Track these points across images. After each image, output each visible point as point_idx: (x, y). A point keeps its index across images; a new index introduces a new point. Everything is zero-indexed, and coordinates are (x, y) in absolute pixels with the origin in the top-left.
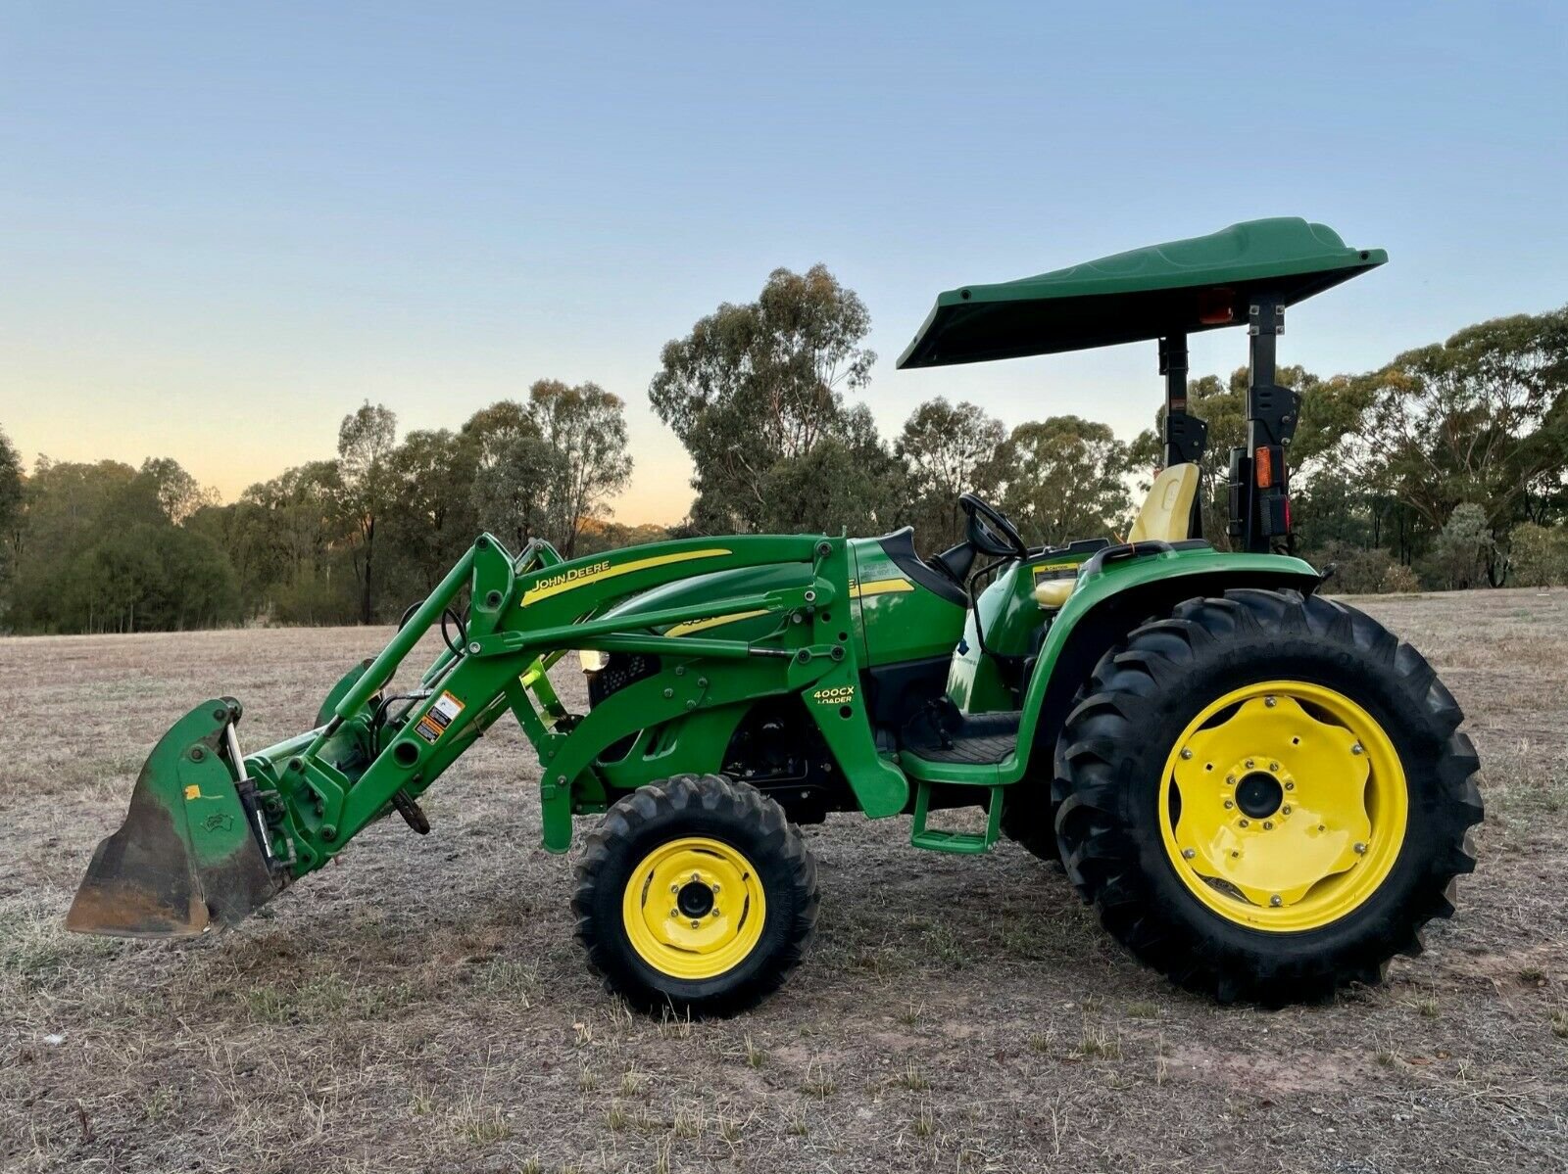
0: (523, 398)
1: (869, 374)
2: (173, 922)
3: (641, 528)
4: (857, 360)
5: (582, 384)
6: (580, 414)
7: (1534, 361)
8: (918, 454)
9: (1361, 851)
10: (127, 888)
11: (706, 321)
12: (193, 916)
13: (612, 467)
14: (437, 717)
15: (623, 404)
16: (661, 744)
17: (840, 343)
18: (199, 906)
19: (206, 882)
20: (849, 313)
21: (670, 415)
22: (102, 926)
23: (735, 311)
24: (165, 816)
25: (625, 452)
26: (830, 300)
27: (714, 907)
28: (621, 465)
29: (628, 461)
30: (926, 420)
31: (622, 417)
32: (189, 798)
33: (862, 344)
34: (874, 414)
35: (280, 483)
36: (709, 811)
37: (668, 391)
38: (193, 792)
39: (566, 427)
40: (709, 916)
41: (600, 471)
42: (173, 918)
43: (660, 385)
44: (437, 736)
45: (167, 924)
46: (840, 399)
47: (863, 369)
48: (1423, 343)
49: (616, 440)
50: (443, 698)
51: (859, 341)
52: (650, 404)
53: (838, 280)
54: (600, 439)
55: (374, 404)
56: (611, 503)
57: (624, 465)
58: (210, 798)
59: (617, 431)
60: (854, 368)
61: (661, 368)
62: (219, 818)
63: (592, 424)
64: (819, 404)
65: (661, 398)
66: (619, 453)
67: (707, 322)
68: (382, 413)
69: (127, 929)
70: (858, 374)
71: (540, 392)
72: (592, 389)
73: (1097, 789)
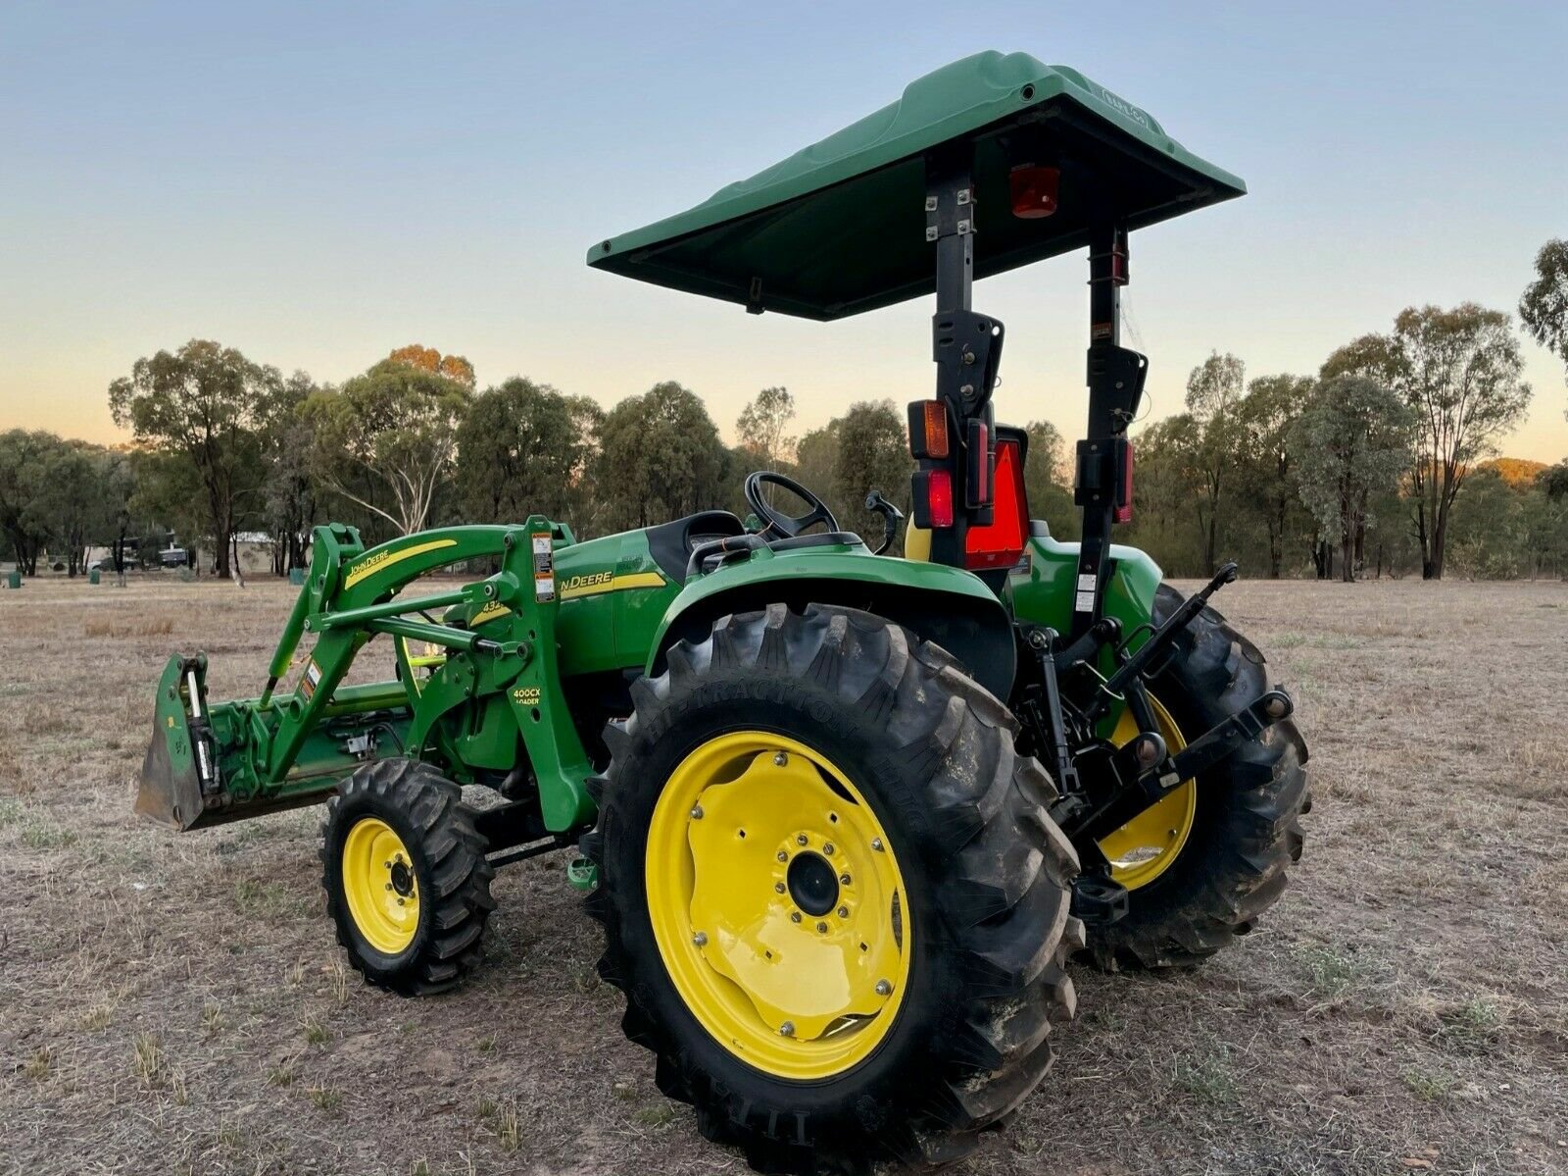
0: (1387, 330)
13: (1503, 400)
14: (310, 681)
15: (1506, 321)
19: (177, 791)
22: (146, 812)
25: (1521, 380)
28: (1515, 396)
29: (1526, 390)
35: (1142, 439)
37: (1545, 304)
38: (171, 722)
40: (408, 898)
41: (1486, 405)
42: (170, 813)
44: (310, 698)
45: (167, 817)
49: (1508, 367)
55: (1222, 354)
57: (1518, 397)
58: (177, 728)
59: (1509, 355)
62: (180, 744)
63: (1478, 350)
66: (1512, 382)
68: (1230, 362)
69: (154, 817)
71: (1407, 322)
72: (1472, 310)
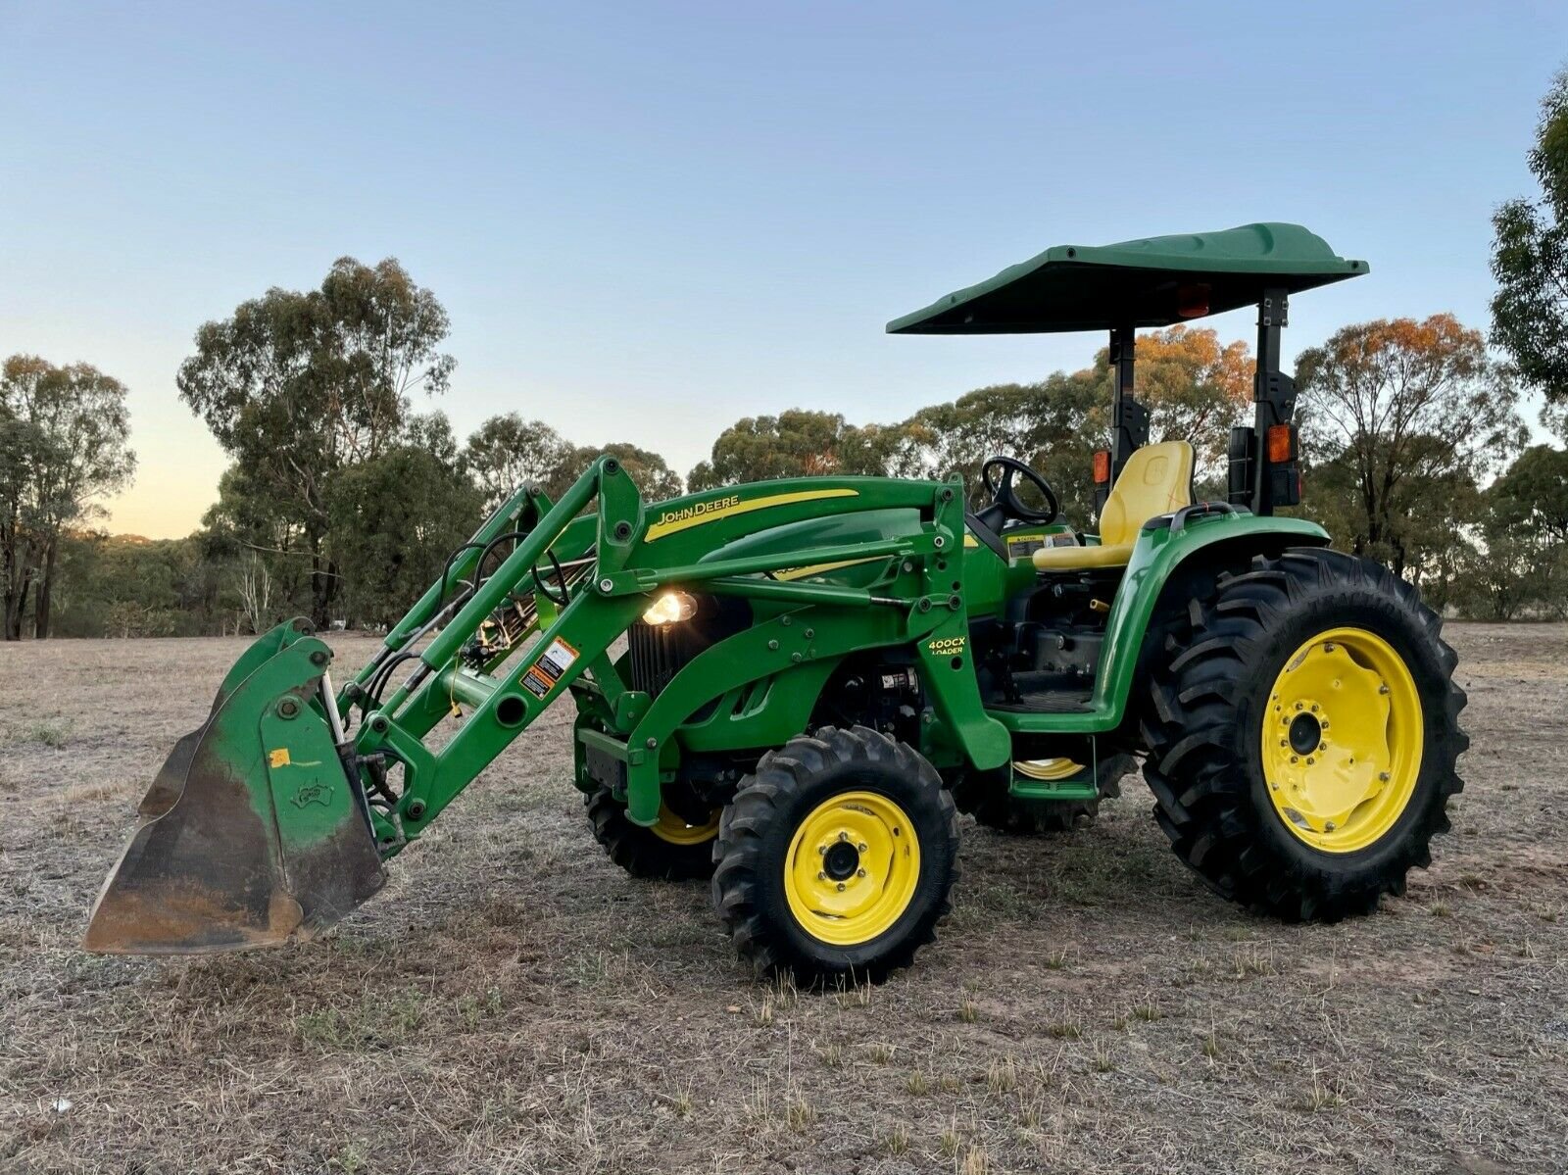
1: (448, 381)
2: (243, 929)
3: (120, 538)
4: (435, 365)
5: (73, 364)
6: (69, 399)
7: (1021, 425)
8: (483, 468)
9: (1384, 778)
10: (179, 888)
11: (249, 306)
12: (272, 921)
13: (110, 463)
14: (547, 666)
15: (125, 390)
16: (748, 704)
17: (416, 344)
18: (284, 904)
19: (294, 873)
20: (426, 313)
21: (203, 406)
22: (140, 944)
23: (288, 298)
24: (238, 790)
25: (128, 445)
26: (403, 296)
27: (859, 868)
28: (120, 461)
29: (130, 456)
30: (494, 433)
31: (124, 404)
32: (275, 765)
33: (440, 348)
34: (451, 424)
36: (873, 763)
37: (203, 379)
38: (280, 758)
39: (51, 413)
40: (852, 879)
41: (92, 467)
42: (245, 924)
43: (190, 371)
44: (546, 690)
45: (235, 933)
46: (407, 404)
47: (441, 374)
48: (939, 402)
49: (115, 432)
50: (555, 645)
51: (436, 344)
52: (179, 392)
53: (411, 276)
54: (93, 429)
56: (106, 504)
57: (124, 461)
58: (303, 765)
59: (117, 420)
60: (432, 372)
61: (195, 352)
62: (316, 792)
63: (85, 411)
64: (383, 408)
65: (192, 384)
66: (118, 447)
67: (252, 306)
69: (177, 945)
70: (436, 380)
71: (16, 369)
72: (86, 370)
73: (1220, 728)
